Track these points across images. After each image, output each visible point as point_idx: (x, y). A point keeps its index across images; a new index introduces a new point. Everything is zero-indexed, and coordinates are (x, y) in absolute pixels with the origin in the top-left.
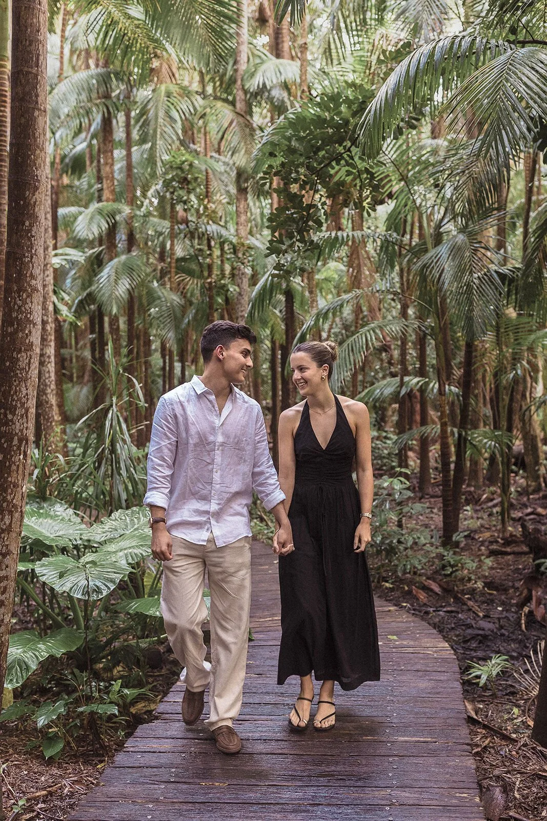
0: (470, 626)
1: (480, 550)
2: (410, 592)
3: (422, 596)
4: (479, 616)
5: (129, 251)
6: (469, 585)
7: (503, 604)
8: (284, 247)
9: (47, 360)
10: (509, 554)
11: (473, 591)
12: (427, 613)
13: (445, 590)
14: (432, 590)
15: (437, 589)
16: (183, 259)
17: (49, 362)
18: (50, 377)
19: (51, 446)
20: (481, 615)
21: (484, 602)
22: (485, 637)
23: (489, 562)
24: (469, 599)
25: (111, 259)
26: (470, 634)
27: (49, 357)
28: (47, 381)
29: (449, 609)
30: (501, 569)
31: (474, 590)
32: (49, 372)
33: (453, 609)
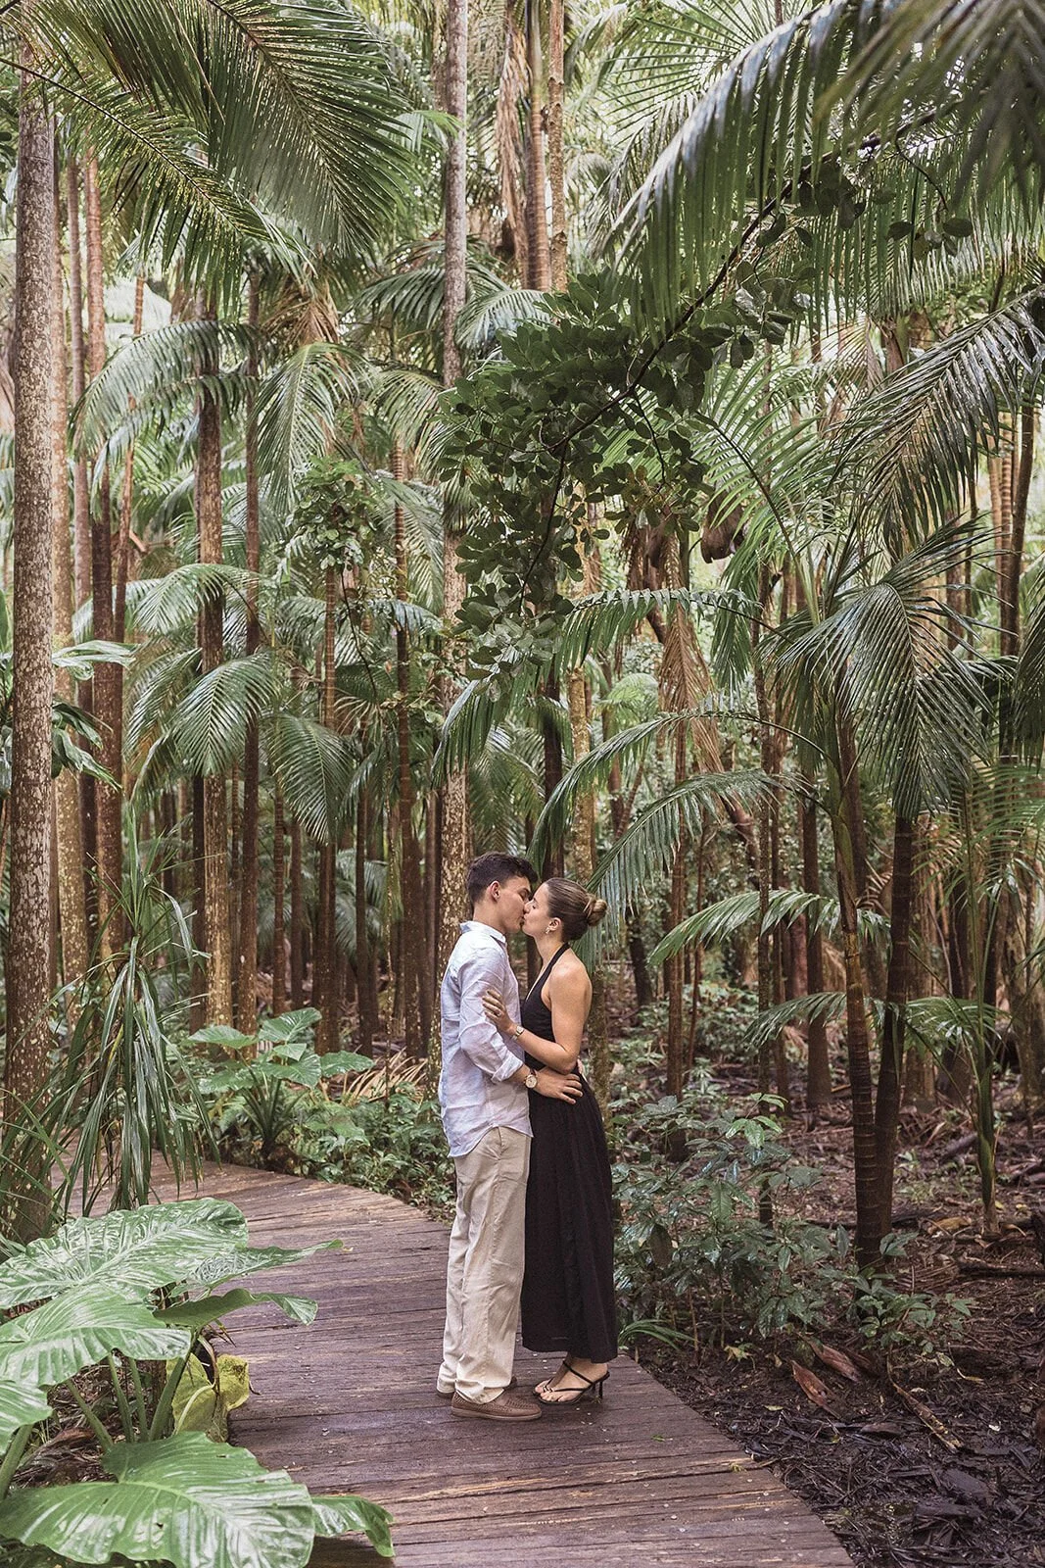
0: (926, 1485)
1: (938, 1263)
2: (786, 1373)
3: (815, 1388)
4: (946, 1449)
5: (249, 652)
6: (920, 1359)
7: (1000, 1414)
8: (494, 613)
9: (34, 860)
10: (1004, 1275)
11: (929, 1377)
12: (825, 1435)
13: (863, 1371)
14: (835, 1371)
15: (847, 1369)
16: (352, 669)
17: (38, 864)
18: (38, 894)
19: (38, 1037)
20: (952, 1444)
21: (956, 1409)
22: (968, 1521)
23: (963, 1305)
24: (922, 1398)
25: (211, 668)
26: (930, 1514)
27: (38, 853)
28: (32, 902)
29: (875, 1426)
30: (988, 1314)
31: (933, 1371)
32: (37, 882)
33: (884, 1427)
